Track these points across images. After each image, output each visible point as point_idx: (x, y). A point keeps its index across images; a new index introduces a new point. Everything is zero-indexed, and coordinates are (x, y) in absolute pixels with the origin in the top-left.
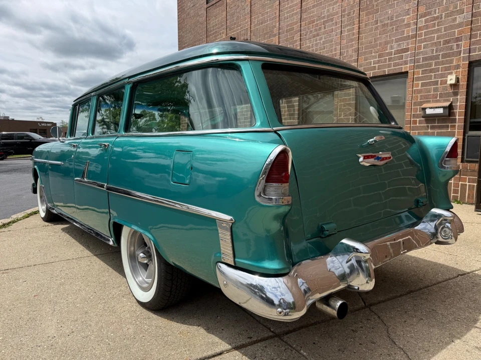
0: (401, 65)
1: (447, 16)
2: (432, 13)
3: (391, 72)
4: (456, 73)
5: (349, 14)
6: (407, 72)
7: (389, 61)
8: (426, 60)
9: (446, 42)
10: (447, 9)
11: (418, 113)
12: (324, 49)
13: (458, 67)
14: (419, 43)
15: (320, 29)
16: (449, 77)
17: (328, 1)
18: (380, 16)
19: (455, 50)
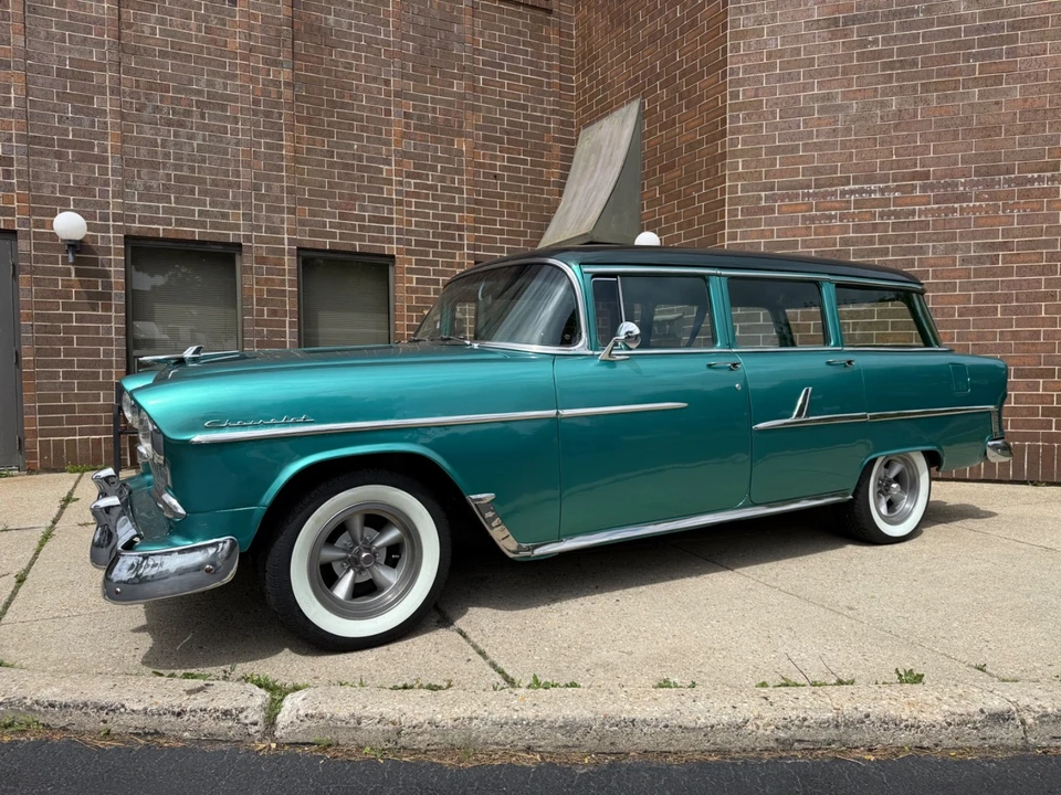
0: (383, 242)
1: (444, 189)
2: (424, 177)
3: (365, 250)
5: (268, 114)
6: (393, 257)
7: (361, 230)
8: (420, 245)
9: (445, 227)
10: (443, 179)
12: (204, 162)
13: (462, 266)
14: (407, 216)
17: (209, 62)
18: (337, 145)
19: (457, 241)
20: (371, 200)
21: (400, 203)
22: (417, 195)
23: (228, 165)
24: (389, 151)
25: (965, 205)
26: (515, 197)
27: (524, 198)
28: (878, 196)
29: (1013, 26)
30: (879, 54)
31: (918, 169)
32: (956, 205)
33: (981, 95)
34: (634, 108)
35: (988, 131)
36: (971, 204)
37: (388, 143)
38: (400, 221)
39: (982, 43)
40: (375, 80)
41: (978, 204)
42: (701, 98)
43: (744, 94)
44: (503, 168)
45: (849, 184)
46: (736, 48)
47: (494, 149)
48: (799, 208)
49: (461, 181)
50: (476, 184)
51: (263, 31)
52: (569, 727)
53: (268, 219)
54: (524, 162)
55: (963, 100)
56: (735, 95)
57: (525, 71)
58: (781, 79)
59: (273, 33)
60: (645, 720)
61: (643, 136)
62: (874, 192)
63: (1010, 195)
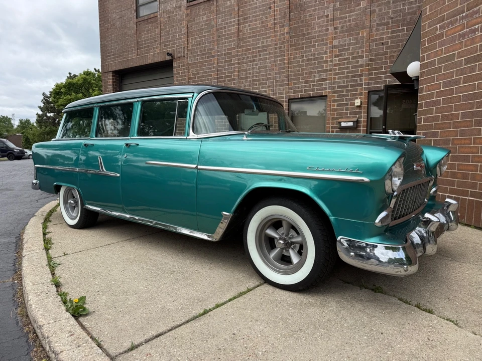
0: (322, 90)
1: (353, 58)
2: (343, 55)
3: (315, 95)
4: (360, 98)
5: (280, 48)
6: (326, 96)
7: (313, 87)
8: (340, 88)
9: (353, 76)
10: (352, 53)
11: (335, 125)
12: (260, 73)
13: (361, 94)
14: (334, 75)
15: (256, 56)
16: (356, 101)
17: (262, 35)
18: (305, 52)
19: (359, 82)
20: (319, 72)
21: (331, 70)
22: (339, 65)
23: (267, 72)
24: (327, 48)
37: (326, 44)
38: (330, 79)
40: (322, 17)
44: (388, 38)
47: (383, 29)
48: (456, 30)
49: (362, 52)
50: (371, 51)
51: (280, 15)
59: (283, 14)
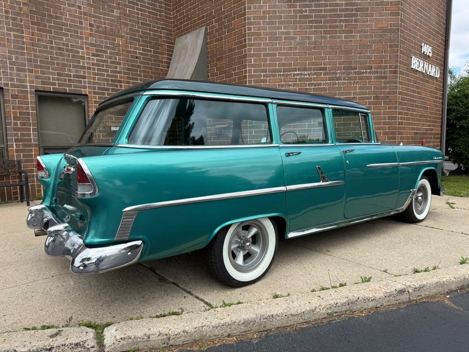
0: (81, 88)
1: (111, 63)
2: (101, 56)
3: (72, 92)
5: (14, 19)
6: (87, 95)
7: (69, 82)
8: (100, 90)
9: (112, 81)
10: (110, 58)
14: (93, 75)
18: (55, 38)
19: (119, 88)
20: (74, 66)
21: (89, 68)
22: (98, 65)
24: (82, 42)
25: (340, 82)
26: (146, 68)
27: (151, 68)
28: (307, 77)
29: (357, 10)
30: (307, 17)
31: (323, 66)
32: (337, 82)
33: (346, 37)
34: (203, 30)
35: (348, 52)
36: (342, 82)
37: (81, 38)
38: (89, 78)
39: (346, 16)
40: (73, 5)
41: (344, 81)
42: (234, 29)
43: (253, 29)
44: (140, 54)
45: (296, 71)
46: (250, 8)
47: (136, 45)
48: (276, 81)
49: (120, 59)
50: (128, 60)
52: (246, 323)
53: (18, 75)
54: (150, 51)
55: (338, 38)
56: (250, 29)
57: (149, 8)
58: (269, 23)
60: (277, 315)
61: (207, 44)
62: (306, 75)
63: (355, 78)
